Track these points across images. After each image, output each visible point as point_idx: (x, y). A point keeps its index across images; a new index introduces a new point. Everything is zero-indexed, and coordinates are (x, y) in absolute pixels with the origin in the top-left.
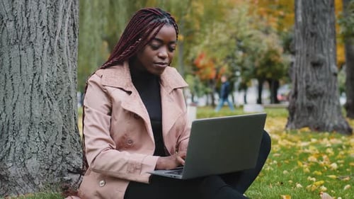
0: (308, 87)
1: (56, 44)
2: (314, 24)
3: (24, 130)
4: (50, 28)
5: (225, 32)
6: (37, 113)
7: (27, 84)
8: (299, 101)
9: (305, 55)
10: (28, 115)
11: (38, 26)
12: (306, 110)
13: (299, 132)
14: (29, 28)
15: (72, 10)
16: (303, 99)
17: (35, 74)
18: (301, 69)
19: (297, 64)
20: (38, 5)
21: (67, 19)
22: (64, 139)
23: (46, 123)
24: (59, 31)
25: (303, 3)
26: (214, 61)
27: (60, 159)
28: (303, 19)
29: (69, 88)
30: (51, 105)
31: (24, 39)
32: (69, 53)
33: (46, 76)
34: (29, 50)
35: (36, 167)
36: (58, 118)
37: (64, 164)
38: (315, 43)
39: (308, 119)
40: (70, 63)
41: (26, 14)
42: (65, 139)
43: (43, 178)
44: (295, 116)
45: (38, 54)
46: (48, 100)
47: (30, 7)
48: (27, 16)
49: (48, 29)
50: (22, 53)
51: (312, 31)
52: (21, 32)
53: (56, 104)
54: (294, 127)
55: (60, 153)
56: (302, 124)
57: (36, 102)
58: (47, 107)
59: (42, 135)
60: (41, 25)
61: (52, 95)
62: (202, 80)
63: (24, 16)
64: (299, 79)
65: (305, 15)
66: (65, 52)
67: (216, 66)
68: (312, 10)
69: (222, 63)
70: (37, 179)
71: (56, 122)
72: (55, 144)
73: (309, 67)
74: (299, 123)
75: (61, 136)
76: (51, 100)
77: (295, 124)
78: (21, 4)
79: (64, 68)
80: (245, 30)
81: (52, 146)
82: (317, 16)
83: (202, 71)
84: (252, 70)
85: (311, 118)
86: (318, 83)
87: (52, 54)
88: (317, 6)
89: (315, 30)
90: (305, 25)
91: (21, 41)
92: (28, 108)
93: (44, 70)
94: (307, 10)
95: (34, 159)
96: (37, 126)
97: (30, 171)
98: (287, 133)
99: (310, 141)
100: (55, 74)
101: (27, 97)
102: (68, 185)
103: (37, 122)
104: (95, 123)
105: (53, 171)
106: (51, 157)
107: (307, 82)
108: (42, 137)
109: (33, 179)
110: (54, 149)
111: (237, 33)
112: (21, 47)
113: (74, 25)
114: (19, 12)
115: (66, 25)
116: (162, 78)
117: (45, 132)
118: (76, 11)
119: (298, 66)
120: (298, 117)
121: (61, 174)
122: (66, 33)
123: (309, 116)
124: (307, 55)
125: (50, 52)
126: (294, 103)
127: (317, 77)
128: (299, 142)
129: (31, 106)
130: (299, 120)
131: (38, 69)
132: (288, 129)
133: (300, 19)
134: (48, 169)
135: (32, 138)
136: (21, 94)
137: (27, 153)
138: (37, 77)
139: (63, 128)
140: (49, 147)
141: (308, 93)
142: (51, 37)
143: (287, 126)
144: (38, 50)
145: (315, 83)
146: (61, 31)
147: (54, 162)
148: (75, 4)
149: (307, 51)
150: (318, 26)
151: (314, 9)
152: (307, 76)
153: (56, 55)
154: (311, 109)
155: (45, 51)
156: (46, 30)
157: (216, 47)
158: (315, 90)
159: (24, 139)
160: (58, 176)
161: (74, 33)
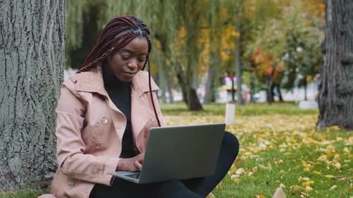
0: (337, 85)
1: (40, 48)
2: (344, 23)
3: (7, 130)
4: (34, 33)
5: (281, 29)
6: (20, 114)
7: (12, 86)
8: (329, 100)
9: (335, 54)
10: (12, 116)
11: (23, 31)
12: (336, 108)
13: (328, 130)
14: (14, 33)
15: (57, 16)
16: (332, 98)
17: (19, 78)
18: (331, 68)
19: (327, 63)
20: (24, 11)
21: (52, 25)
22: (46, 139)
23: (30, 123)
24: (43, 36)
25: (334, 3)
26: (270, 58)
27: (42, 158)
28: (333, 18)
29: (53, 90)
30: (34, 106)
31: (9, 44)
32: (53, 57)
33: (30, 79)
34: (14, 54)
35: (18, 166)
36: (41, 119)
37: (46, 163)
38: (345, 41)
39: (337, 117)
40: (55, 66)
41: (11, 20)
42: (48, 139)
43: (25, 176)
44: (325, 115)
45: (23, 58)
46: (31, 102)
47: (15, 13)
48: (13, 22)
49: (33, 34)
50: (8, 57)
51: (342, 30)
52: (6, 38)
53: (39, 105)
54: (324, 125)
55: (42, 152)
56: (332, 122)
57: (20, 104)
58: (31, 108)
59: (25, 135)
60: (25, 30)
61: (36, 97)
62: (258, 76)
63: (9, 22)
64: (330, 78)
65: (335, 14)
66: (50, 56)
67: (271, 63)
68: (341, 10)
69: (278, 60)
70: (19, 177)
71: (39, 123)
72: (37, 143)
73: (339, 65)
74: (329, 121)
75: (43, 136)
76: (34, 102)
77: (325, 122)
78: (6, 10)
79: (49, 71)
80: (301, 27)
81: (35, 146)
82: (346, 15)
83: (258, 67)
84: (310, 66)
85: (340, 117)
86: (347, 81)
87: (36, 58)
88: (347, 6)
89: (345, 29)
90: (335, 24)
91: (6, 46)
92: (12, 109)
93: (28, 73)
94: (337, 10)
95: (17, 158)
96: (20, 127)
97: (12, 170)
98: (316, 131)
99: (335, 139)
100: (39, 77)
101: (12, 99)
102: (47, 183)
103: (20, 122)
104: (67, 125)
105: (35, 169)
106: (33, 156)
107: (336, 80)
108: (25, 137)
109: (15, 177)
110: (36, 148)
111: (293, 30)
112: (7, 51)
113: (60, 30)
114: (5, 18)
115: (51, 30)
116: (133, 82)
117: (28, 133)
118: (62, 17)
119: (328, 65)
120: (328, 116)
121: (42, 173)
122: (50, 38)
123: (339, 114)
124: (338, 54)
125: (34, 55)
126: (324, 101)
127: (346, 76)
128: (324, 140)
129: (15, 107)
130: (329, 118)
131: (22, 73)
132: (319, 127)
133: (330, 18)
134: (30, 168)
135: (15, 138)
136: (6, 96)
137: (10, 152)
138: (21, 80)
139: (46, 129)
140: (31, 147)
141: (337, 92)
142: (35, 42)
143: (317, 124)
144: (23, 54)
145: (344, 82)
146: (46, 35)
147: (36, 161)
148: (61, 9)
149: (337, 50)
150: (348, 25)
151: (344, 9)
152: (337, 75)
153: (40, 59)
154: (340, 107)
155: (29, 55)
156: (30, 35)
157: (271, 44)
158: (345, 89)
159: (7, 139)
160: (39, 175)
161: (60, 38)
